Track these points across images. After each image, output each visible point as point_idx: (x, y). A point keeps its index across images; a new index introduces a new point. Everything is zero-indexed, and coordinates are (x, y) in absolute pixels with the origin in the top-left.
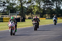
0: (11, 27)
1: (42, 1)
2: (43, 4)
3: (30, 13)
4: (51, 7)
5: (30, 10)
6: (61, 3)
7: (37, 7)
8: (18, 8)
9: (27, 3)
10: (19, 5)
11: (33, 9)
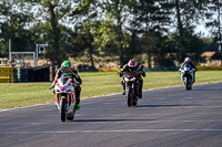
0: (62, 94)
1: (126, 7)
2: (131, 17)
3: (83, 48)
4: (158, 27)
5: (84, 39)
6: (194, 12)
7: (110, 27)
8: (40, 32)
9: (74, 13)
10: (44, 22)
11: (96, 35)
